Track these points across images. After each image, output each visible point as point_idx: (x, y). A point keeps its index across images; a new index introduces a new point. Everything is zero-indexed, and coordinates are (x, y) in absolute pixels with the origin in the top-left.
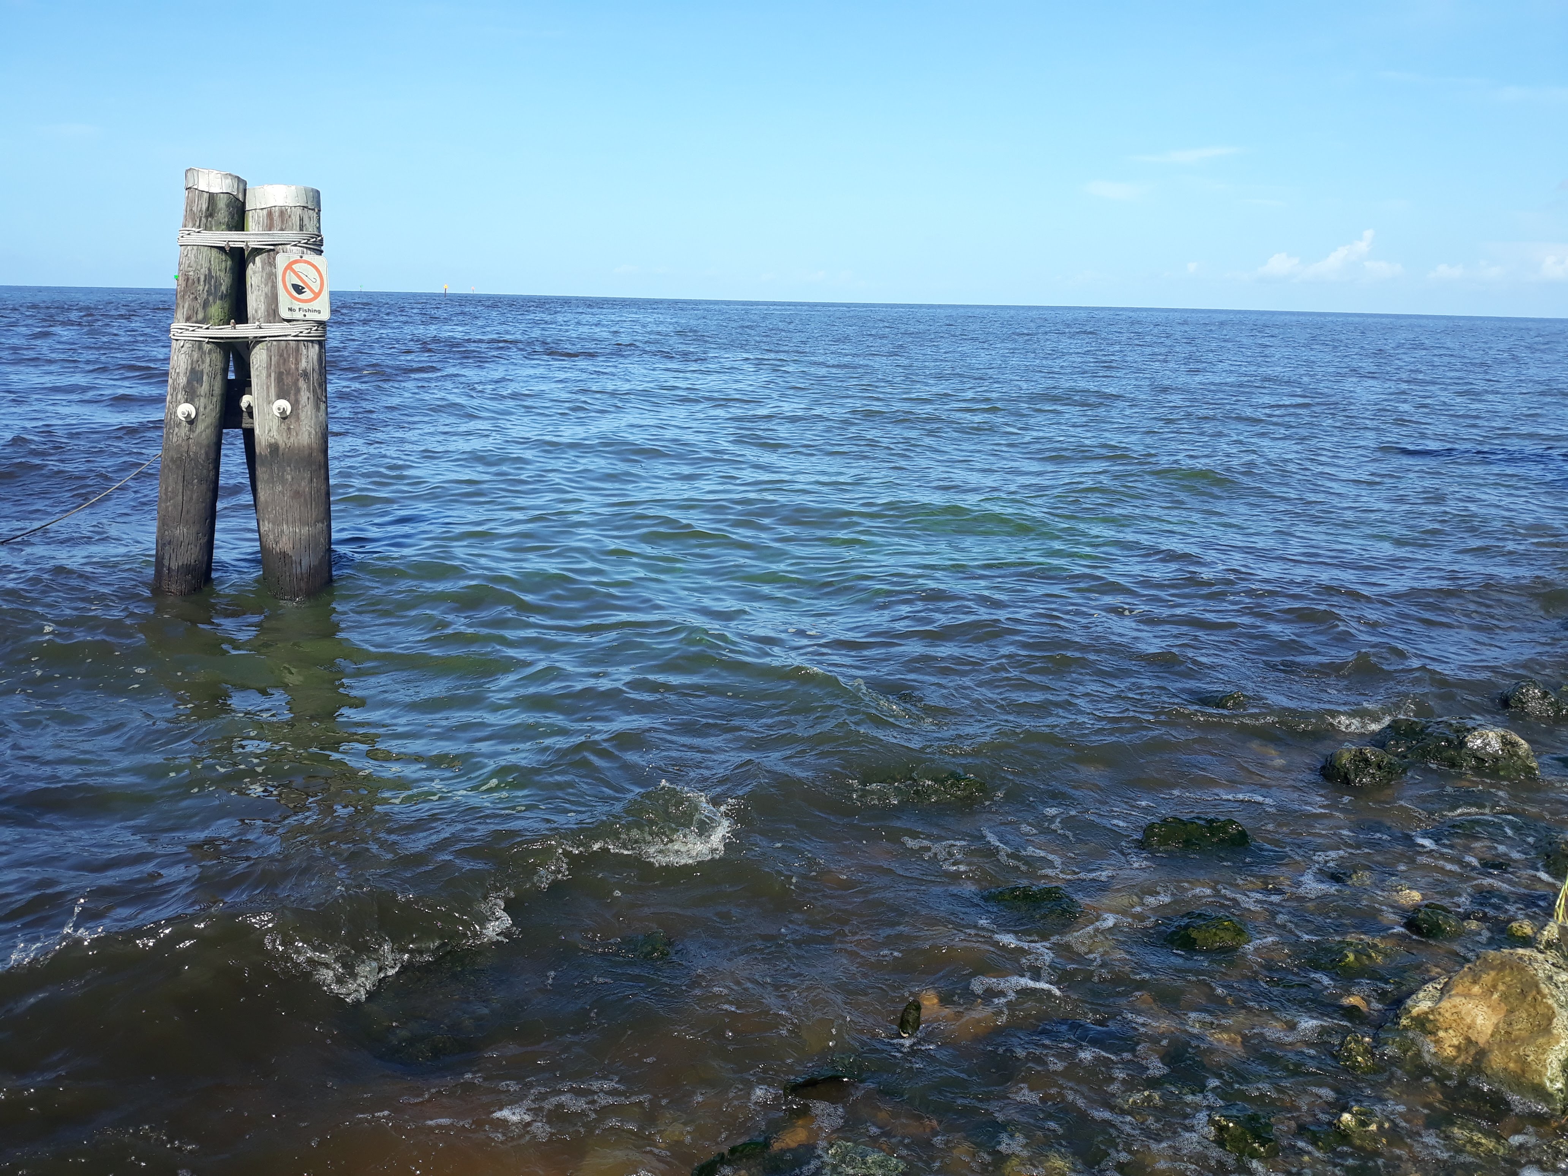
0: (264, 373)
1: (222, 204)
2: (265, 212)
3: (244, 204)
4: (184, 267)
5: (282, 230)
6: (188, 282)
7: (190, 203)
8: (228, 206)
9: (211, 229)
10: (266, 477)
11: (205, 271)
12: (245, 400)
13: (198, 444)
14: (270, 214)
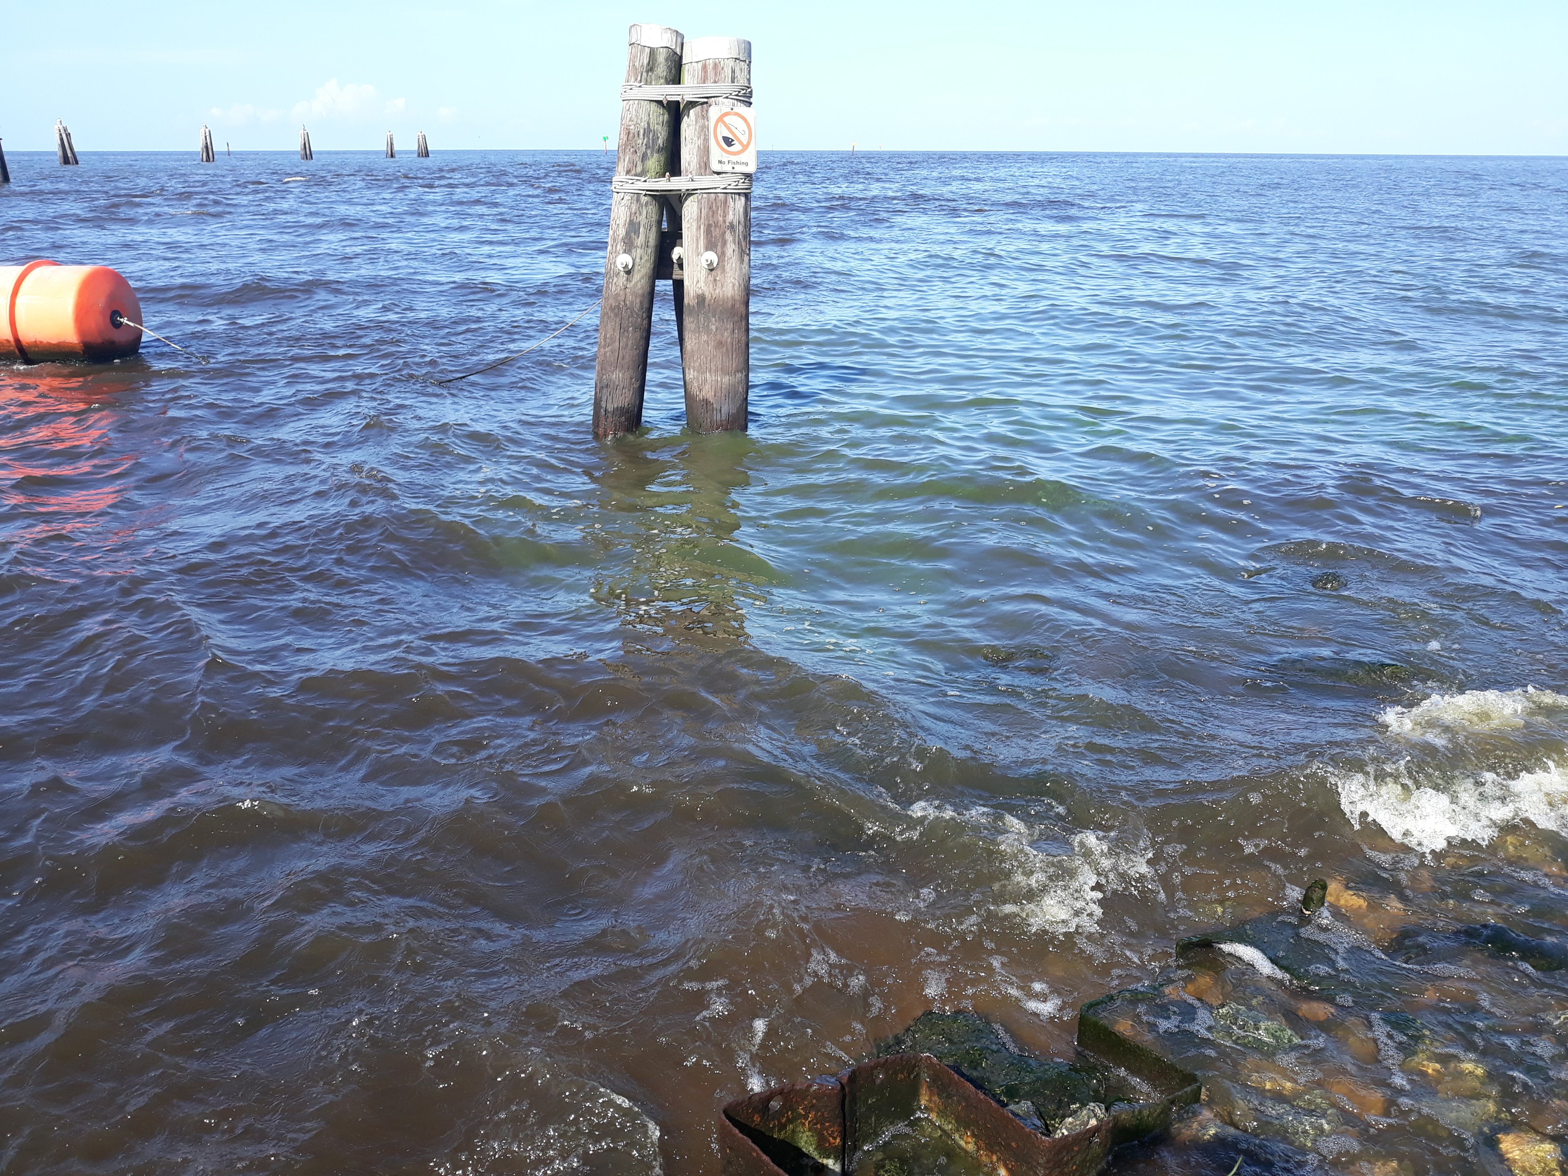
0: (695, 225)
1: (661, 58)
2: (700, 64)
3: (681, 57)
4: (626, 121)
5: (715, 82)
6: (629, 136)
7: (632, 60)
8: (667, 60)
9: (651, 84)
10: (693, 326)
11: (644, 124)
12: (676, 253)
13: (634, 294)
14: (705, 67)
